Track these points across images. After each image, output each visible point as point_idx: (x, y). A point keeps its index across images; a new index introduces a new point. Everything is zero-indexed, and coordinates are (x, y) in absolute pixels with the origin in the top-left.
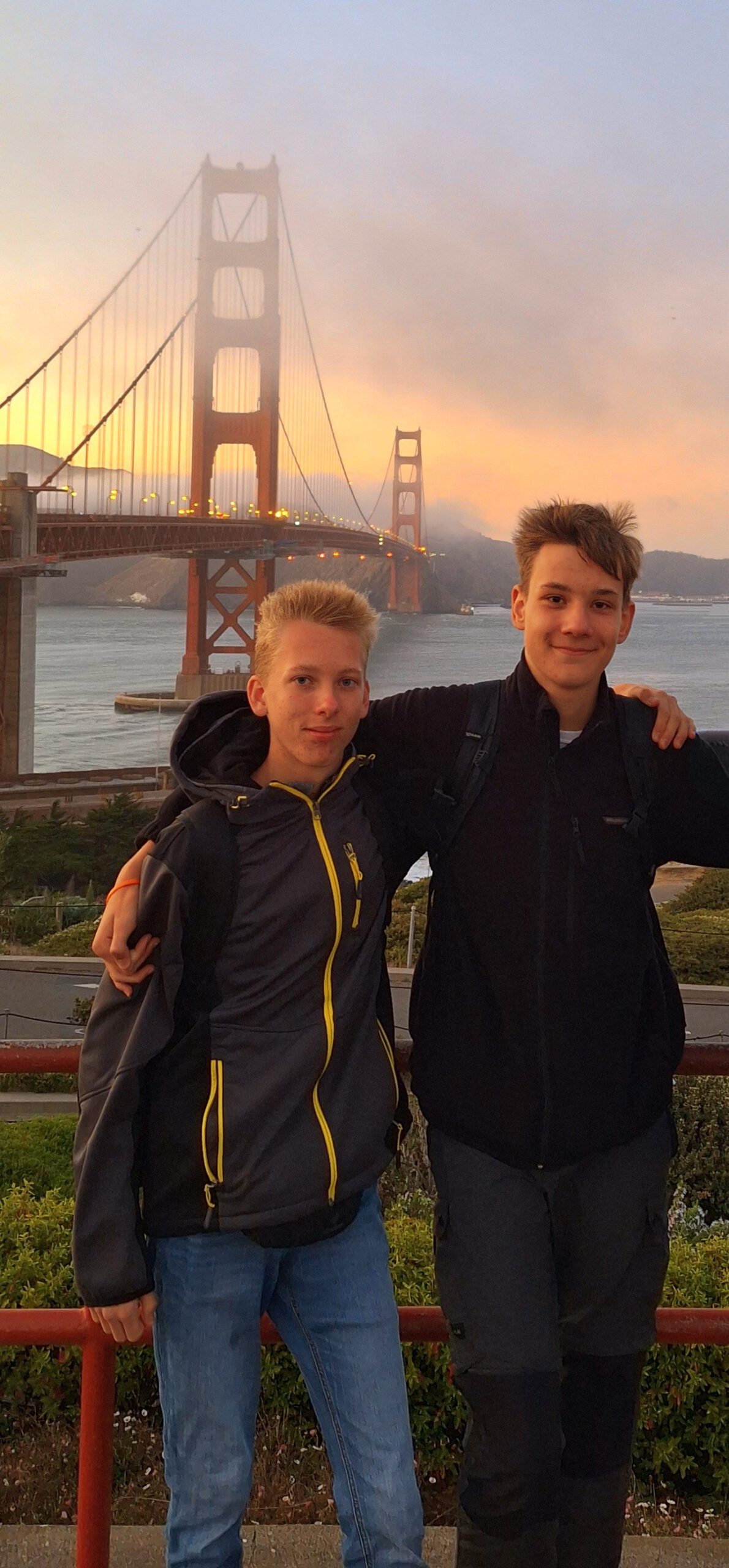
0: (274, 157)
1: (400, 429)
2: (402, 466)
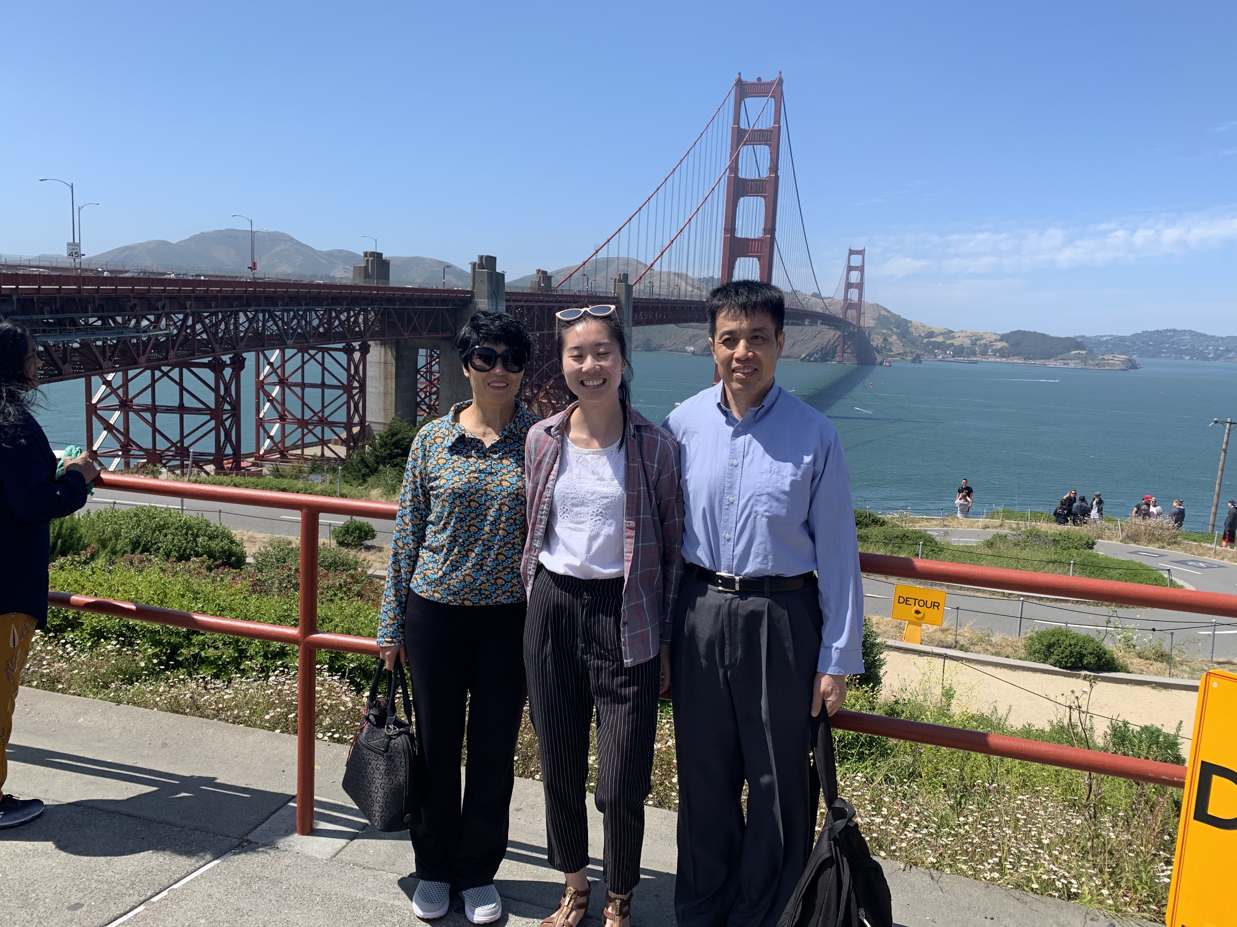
0: (780, 73)
2: (851, 272)
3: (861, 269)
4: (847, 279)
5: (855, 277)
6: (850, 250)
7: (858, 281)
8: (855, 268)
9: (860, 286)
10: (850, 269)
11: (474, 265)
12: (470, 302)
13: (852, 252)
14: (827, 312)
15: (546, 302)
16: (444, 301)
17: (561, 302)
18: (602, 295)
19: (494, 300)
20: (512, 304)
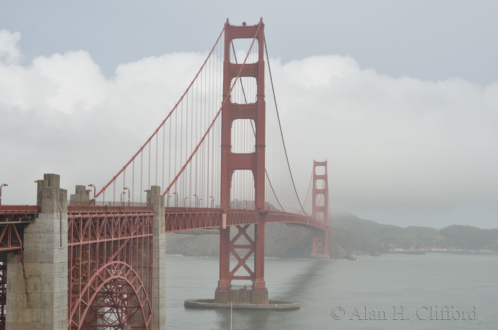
0: (261, 19)
2: (318, 181)
3: (325, 177)
4: (314, 186)
5: (320, 184)
6: (314, 162)
7: (324, 188)
8: (320, 177)
9: (325, 192)
10: (316, 177)
11: (39, 182)
12: (37, 216)
14: (304, 215)
15: (98, 213)
16: (15, 217)
17: (109, 213)
18: (137, 205)
19: (59, 214)
20: (71, 216)
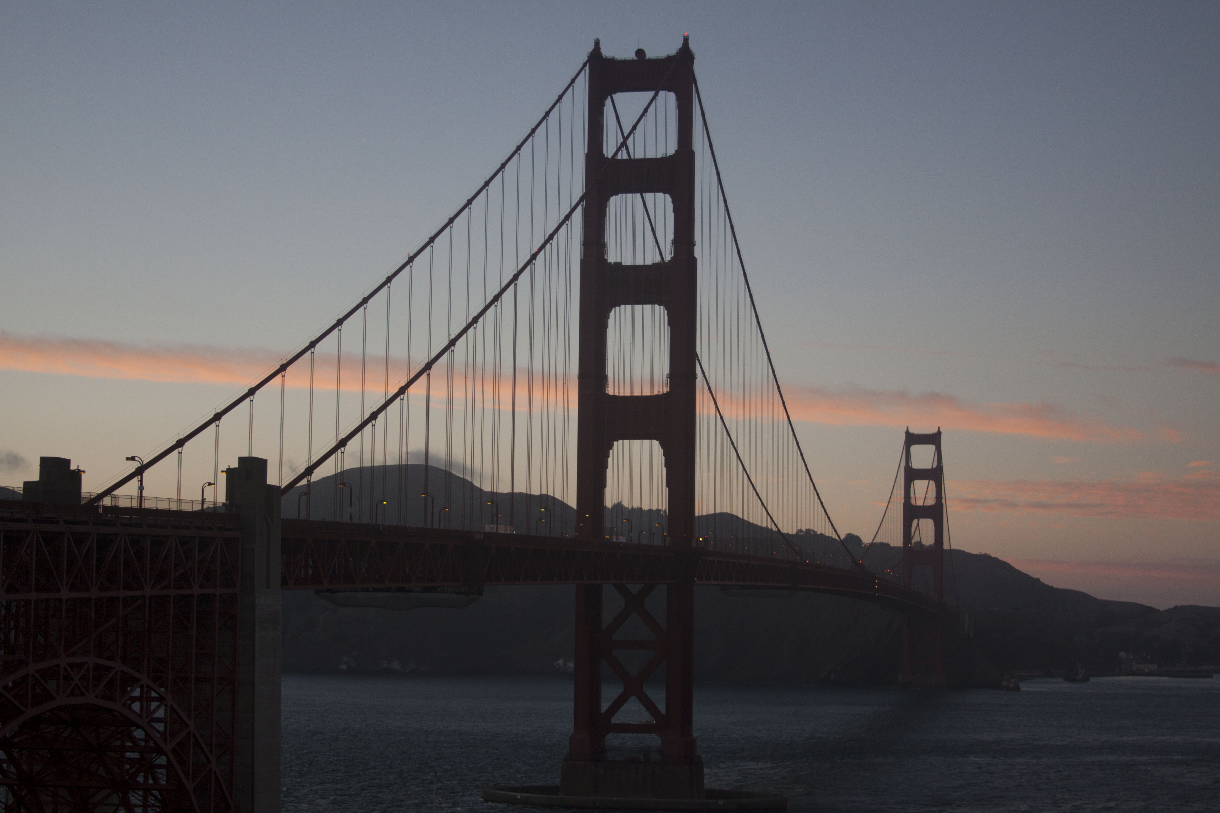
0: (686, 40)
1: (911, 431)
2: (915, 483)
3: (936, 475)
4: (907, 498)
6: (908, 433)
7: (931, 501)
8: (923, 474)
9: (936, 513)
10: (911, 475)
13: (912, 439)
